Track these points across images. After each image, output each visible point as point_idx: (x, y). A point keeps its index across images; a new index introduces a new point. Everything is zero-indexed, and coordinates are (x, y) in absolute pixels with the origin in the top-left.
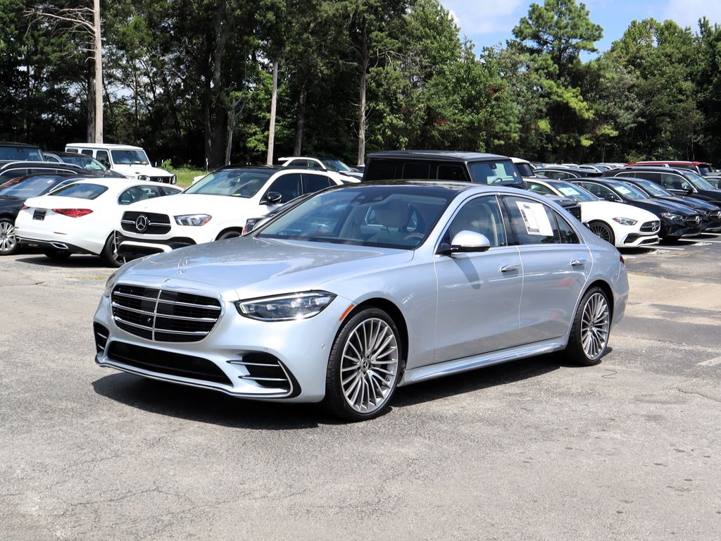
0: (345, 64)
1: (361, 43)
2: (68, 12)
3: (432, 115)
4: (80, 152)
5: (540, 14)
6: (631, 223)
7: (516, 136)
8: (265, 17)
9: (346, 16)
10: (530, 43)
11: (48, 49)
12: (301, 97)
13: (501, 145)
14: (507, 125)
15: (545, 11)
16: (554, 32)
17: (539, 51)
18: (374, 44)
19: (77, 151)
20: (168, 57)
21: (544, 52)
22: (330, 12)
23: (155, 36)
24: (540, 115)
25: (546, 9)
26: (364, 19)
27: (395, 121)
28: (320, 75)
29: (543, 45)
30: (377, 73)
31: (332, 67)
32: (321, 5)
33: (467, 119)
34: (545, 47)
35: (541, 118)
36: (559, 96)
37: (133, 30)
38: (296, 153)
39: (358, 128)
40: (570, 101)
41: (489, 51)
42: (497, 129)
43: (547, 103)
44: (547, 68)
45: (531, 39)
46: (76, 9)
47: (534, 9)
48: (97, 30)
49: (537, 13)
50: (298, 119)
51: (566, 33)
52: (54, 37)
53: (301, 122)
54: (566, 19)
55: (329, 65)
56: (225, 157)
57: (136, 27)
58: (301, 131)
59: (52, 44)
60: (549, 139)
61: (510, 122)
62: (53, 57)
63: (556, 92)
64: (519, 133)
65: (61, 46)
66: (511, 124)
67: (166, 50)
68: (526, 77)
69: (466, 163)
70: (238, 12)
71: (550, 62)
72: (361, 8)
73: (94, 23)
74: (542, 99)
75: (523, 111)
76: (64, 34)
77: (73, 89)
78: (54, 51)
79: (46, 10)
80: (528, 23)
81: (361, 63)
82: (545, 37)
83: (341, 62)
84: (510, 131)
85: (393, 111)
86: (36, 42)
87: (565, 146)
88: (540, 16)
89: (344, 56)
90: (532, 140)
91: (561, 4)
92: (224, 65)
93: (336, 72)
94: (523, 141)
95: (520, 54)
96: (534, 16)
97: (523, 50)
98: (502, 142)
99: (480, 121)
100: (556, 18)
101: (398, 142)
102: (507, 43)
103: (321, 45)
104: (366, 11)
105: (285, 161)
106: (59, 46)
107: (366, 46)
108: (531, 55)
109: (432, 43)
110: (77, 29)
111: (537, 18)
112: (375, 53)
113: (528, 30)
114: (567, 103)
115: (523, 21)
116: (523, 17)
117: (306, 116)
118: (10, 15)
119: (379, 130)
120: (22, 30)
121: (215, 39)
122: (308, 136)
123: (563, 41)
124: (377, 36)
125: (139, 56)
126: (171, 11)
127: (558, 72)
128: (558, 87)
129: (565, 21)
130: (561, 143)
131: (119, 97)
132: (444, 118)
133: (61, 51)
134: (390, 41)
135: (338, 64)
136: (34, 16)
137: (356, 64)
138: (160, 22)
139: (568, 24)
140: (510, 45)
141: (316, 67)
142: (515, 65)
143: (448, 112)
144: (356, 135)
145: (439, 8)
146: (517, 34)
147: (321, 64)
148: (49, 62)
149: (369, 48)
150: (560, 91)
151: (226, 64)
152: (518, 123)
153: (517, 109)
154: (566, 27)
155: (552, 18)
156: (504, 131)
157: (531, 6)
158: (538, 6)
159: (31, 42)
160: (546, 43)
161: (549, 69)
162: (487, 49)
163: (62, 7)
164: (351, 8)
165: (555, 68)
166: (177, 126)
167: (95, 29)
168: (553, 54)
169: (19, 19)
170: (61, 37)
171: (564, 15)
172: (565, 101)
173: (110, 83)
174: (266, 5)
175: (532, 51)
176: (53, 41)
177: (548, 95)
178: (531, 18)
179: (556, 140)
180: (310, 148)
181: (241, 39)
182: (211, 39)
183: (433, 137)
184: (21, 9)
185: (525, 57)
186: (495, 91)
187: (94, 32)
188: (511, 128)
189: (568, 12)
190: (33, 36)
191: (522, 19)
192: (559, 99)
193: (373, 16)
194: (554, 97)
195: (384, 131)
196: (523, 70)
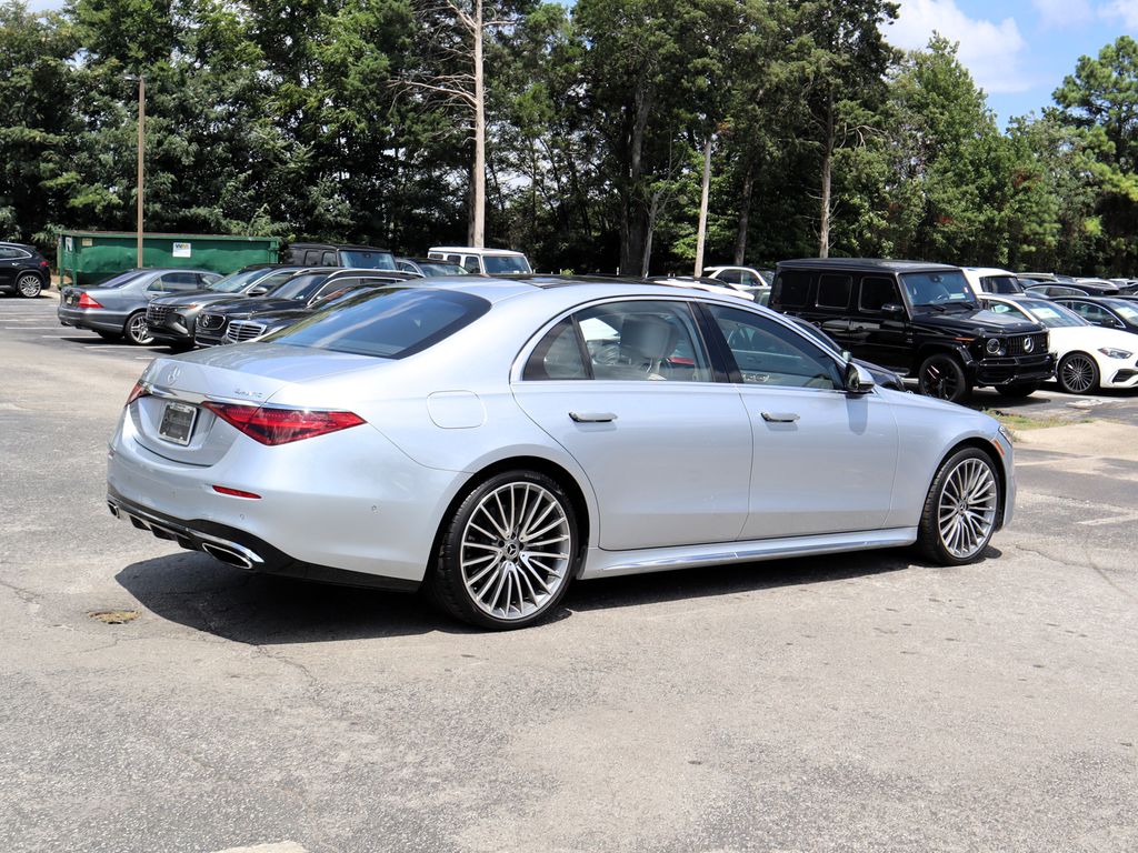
0: (804, 144)
1: (825, 115)
2: (444, 79)
3: (933, 213)
4: (445, 259)
5: (1092, 72)
6: (1123, 355)
7: (1051, 240)
8: (693, 83)
9: (804, 80)
10: (1077, 112)
11: (417, 128)
12: (747, 186)
13: (1031, 252)
14: (1040, 226)
15: (1099, 66)
16: (1111, 96)
17: (1089, 123)
18: (841, 116)
19: (442, 257)
20: (576, 136)
21: (1098, 124)
22: (781, 76)
23: (558, 109)
24: (1088, 211)
25: (1102, 64)
26: (829, 84)
27: (875, 220)
28: (768, 158)
29: (1096, 114)
30: (844, 156)
31: (784, 147)
32: (769, 66)
33: (982, 218)
34: (1098, 116)
35: (1089, 215)
36: (1116, 186)
37: (531, 101)
38: (738, 261)
39: (819, 229)
40: (1130, 191)
41: (1019, 123)
42: (1027, 230)
43: (1098, 195)
44: (1099, 146)
45: (1079, 106)
46: (453, 77)
47: (1084, 63)
48: (479, 102)
49: (1087, 70)
50: (740, 217)
51: (1128, 97)
52: (425, 112)
53: (745, 220)
54: (1129, 76)
55: (781, 146)
56: (642, 266)
57: (535, 98)
58: (745, 233)
59: (423, 122)
60: (1101, 244)
61: (1044, 221)
62: (424, 138)
63: (1110, 179)
64: (1057, 237)
65: (434, 124)
66: (1046, 225)
67: (573, 127)
68: (1069, 158)
69: (897, 274)
70: (660, 77)
71: (1104, 138)
72: (823, 70)
73: (474, 92)
74: (1089, 189)
75: (1064, 206)
76: (438, 108)
77: (454, 178)
78: (425, 131)
79: (418, 79)
80: (1075, 84)
81: (824, 142)
82: (1099, 102)
83: (797, 141)
84: (1044, 234)
85: (873, 207)
86: (403, 118)
87: (1125, 254)
88: (1091, 75)
89: (804, 133)
90: (1075, 245)
91: (1123, 57)
92: (646, 146)
93: (790, 154)
94: (1062, 248)
95: (1060, 127)
96: (1084, 74)
97: (1066, 121)
98: (1033, 249)
99: (1001, 220)
100: (1115, 75)
101: (881, 247)
102: (1044, 111)
103: (771, 119)
104: (832, 73)
105: (712, 272)
106: (431, 124)
107: (831, 120)
108: (1078, 127)
109: (942, 114)
110: (454, 101)
111: (1088, 77)
112: (842, 128)
113: (1074, 94)
114: (1127, 194)
115: (1068, 81)
116: (1068, 75)
117: (751, 213)
118: (371, 87)
119: (854, 231)
120: (386, 104)
121: (635, 112)
122: (752, 240)
123: (1124, 108)
124: (845, 106)
125: (537, 135)
126: (580, 76)
127: (1114, 152)
128: (1114, 172)
129: (1128, 80)
130: (1118, 251)
131: (514, 187)
132: (949, 216)
133: (433, 130)
134: (862, 113)
135: (793, 143)
136: (402, 86)
137: (817, 143)
138: (565, 90)
139: (1131, 83)
140: (1049, 115)
141: (764, 147)
142: (1053, 142)
143: (956, 209)
144: (818, 239)
145: (953, 65)
146: (1059, 98)
147: (770, 144)
148: (418, 144)
149: (835, 123)
150: (1115, 178)
151: (648, 145)
152: (1055, 222)
153: (1055, 203)
154: (1128, 89)
155: (1110, 76)
156: (1037, 233)
157: (1079, 60)
158: (1089, 59)
159: (396, 119)
160: (1099, 110)
161: (1103, 148)
162: (1017, 120)
163: (438, 74)
164: (810, 70)
165: (1111, 146)
166: (587, 225)
167: (476, 102)
168: (1108, 127)
169: (382, 92)
170: (434, 111)
171: (1128, 71)
172: (1123, 193)
173: (501, 170)
174: (696, 68)
175: (1079, 122)
176: (423, 117)
177: (1100, 183)
178: (1079, 77)
179: (1110, 245)
180: (755, 257)
181: (670, 112)
182: (631, 112)
183: (934, 241)
184: (384, 79)
185: (1068, 131)
186: (1026, 178)
187: (474, 106)
188: (1045, 230)
189: (1133, 68)
190: (399, 111)
191: (1066, 78)
192: (1114, 190)
193: (839, 81)
194: (1107, 187)
195: (861, 233)
196: (1065, 149)
